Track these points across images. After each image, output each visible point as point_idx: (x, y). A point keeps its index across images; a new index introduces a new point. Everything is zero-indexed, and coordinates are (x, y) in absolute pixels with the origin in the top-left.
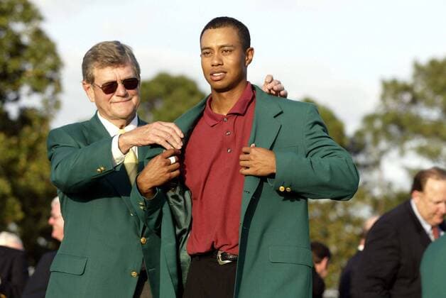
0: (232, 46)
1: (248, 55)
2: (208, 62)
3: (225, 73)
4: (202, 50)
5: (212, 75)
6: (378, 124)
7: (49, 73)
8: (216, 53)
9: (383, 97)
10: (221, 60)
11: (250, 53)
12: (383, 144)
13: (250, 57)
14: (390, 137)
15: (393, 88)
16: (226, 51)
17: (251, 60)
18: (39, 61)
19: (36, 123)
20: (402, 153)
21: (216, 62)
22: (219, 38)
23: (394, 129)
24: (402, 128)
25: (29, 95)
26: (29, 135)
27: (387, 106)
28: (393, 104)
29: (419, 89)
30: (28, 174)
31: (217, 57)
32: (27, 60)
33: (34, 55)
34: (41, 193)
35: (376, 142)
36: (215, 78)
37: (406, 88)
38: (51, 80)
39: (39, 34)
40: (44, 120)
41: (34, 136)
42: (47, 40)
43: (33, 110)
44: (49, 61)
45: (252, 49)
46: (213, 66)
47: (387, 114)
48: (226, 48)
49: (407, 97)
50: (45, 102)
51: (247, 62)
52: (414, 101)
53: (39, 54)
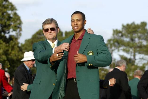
0: (80, 19)
1: (85, 22)
2: (73, 24)
3: (78, 27)
4: (71, 20)
5: (74, 27)
6: (112, 42)
7: (18, 25)
8: (76, 21)
9: (113, 35)
10: (77, 23)
11: (85, 21)
12: (113, 48)
13: (85, 23)
14: (115, 46)
15: (116, 32)
16: (79, 21)
17: (85, 24)
18: (15, 22)
19: (14, 40)
20: (119, 51)
21: (75, 24)
22: (76, 17)
23: (116, 44)
24: (118, 43)
25: (12, 31)
26: (12, 43)
27: (114, 37)
28: (116, 36)
29: (123, 32)
30: (11, 54)
31: (76, 22)
32: (12, 22)
33: (14, 20)
34: (15, 60)
35: (111, 47)
36: (75, 29)
37: (120, 32)
38: (19, 27)
39: (15, 14)
40: (16, 39)
41: (13, 43)
42: (18, 16)
43: (13, 36)
44: (18, 22)
45: (86, 20)
46: (75, 25)
47: (114, 39)
48: (78, 20)
49: (120, 35)
50: (17, 34)
51: (84, 24)
52: (122, 36)
53: (16, 20)
